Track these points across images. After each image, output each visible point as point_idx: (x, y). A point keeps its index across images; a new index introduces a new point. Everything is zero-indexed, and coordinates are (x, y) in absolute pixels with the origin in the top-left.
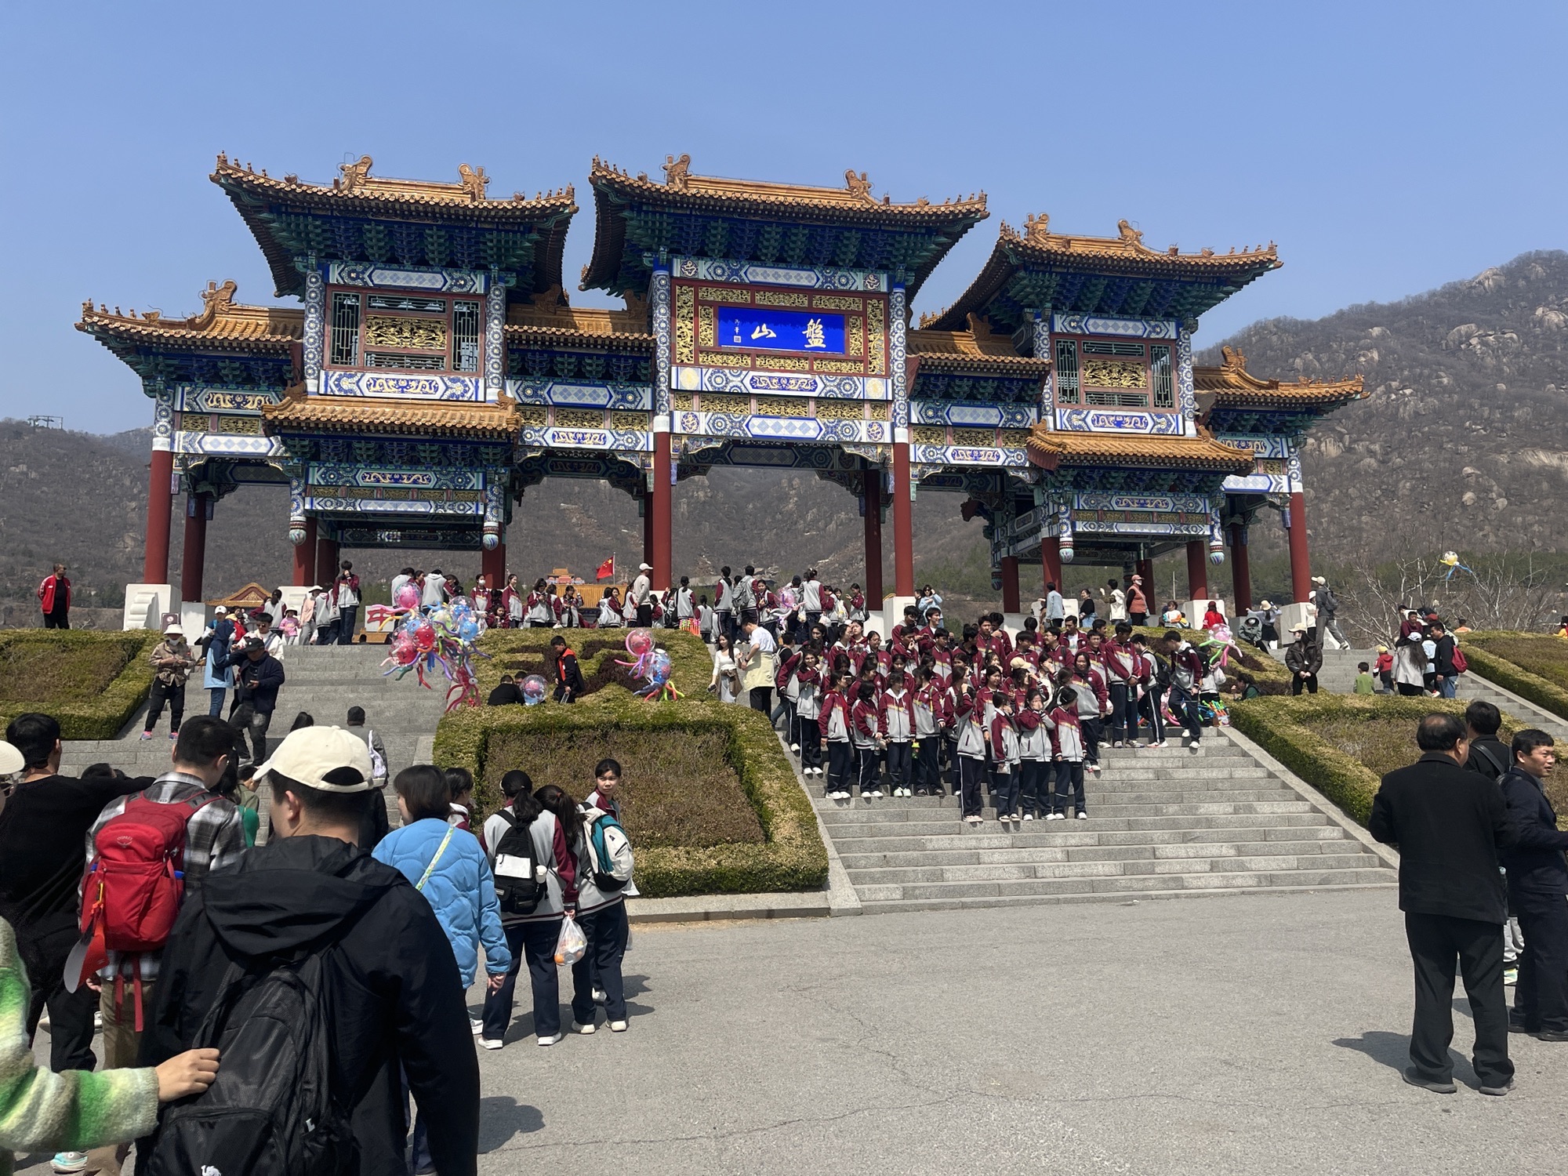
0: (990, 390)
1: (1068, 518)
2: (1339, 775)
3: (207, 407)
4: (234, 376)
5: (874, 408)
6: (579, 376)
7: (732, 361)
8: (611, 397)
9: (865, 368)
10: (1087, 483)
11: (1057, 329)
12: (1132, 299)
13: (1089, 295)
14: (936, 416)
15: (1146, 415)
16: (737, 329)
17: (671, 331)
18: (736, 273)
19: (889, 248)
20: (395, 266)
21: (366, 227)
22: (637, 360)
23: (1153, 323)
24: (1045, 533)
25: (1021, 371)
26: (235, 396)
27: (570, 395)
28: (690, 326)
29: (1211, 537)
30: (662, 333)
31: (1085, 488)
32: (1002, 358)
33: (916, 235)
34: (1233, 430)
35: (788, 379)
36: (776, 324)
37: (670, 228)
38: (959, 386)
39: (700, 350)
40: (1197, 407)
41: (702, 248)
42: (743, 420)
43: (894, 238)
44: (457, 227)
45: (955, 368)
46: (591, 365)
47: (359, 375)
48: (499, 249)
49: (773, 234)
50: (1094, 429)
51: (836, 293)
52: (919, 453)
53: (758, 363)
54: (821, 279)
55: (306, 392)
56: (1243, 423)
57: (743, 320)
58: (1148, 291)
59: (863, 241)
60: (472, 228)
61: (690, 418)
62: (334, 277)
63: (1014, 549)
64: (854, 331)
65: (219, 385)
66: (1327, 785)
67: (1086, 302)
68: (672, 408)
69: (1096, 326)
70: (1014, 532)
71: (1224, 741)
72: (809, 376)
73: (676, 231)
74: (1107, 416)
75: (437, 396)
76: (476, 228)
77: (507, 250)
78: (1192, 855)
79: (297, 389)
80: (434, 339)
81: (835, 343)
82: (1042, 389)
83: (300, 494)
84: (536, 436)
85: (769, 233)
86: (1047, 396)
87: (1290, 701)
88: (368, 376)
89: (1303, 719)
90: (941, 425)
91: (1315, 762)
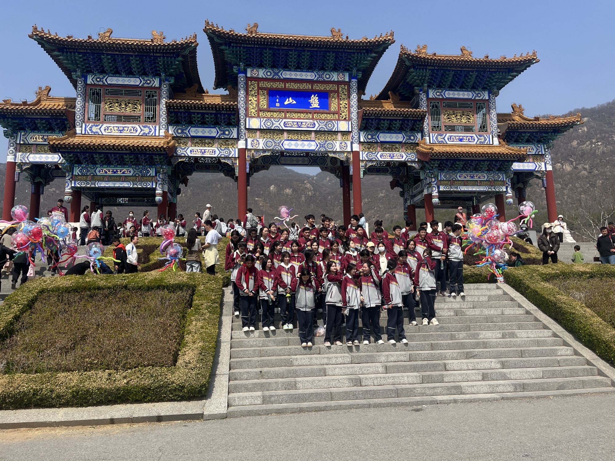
0: (398, 125)
1: (436, 184)
2: (571, 313)
3: (31, 141)
4: (43, 127)
5: (343, 135)
6: (203, 124)
7: (275, 115)
8: (218, 132)
9: (339, 117)
10: (445, 167)
11: (430, 96)
12: (466, 81)
13: (445, 80)
14: (372, 138)
15: (474, 135)
16: (277, 100)
17: (247, 102)
18: (277, 74)
19: (349, 61)
20: (118, 75)
21: (102, 57)
22: (229, 115)
23: (477, 92)
24: (425, 192)
25: (412, 115)
26: (44, 136)
27: (199, 132)
28: (255, 99)
29: (506, 192)
30: (242, 102)
31: (444, 170)
32: (403, 109)
33: (361, 53)
34: (517, 142)
35: (302, 123)
36: (296, 97)
37: (245, 54)
38: (383, 124)
39: (260, 110)
40: (499, 131)
41: (261, 63)
42: (280, 142)
43: (351, 55)
44: (144, 56)
45: (381, 115)
46: (208, 118)
47: (101, 125)
48: (164, 66)
49: (293, 55)
50: (448, 142)
51: (324, 82)
52: (364, 155)
53: (287, 115)
54: (317, 76)
55: (75, 133)
56: (522, 138)
57: (280, 96)
58: (474, 76)
59: (336, 57)
60: (152, 56)
61: (255, 142)
62: (89, 81)
63: (413, 201)
64: (333, 100)
65: (37, 131)
66: (563, 319)
67: (444, 83)
68: (247, 137)
69: (449, 94)
70: (413, 193)
71: (500, 292)
72: (311, 121)
73: (248, 56)
74: (455, 136)
75: (137, 134)
76: (153, 56)
77: (168, 66)
78: (471, 368)
79: (71, 132)
80: (136, 108)
81: (324, 105)
82: (423, 124)
83: (69, 179)
84: (183, 151)
85: (292, 55)
86: (426, 128)
87: (541, 268)
88: (105, 125)
89: (548, 278)
90: (375, 143)
91: (555, 305)
